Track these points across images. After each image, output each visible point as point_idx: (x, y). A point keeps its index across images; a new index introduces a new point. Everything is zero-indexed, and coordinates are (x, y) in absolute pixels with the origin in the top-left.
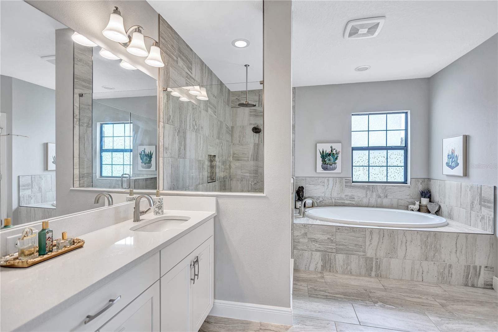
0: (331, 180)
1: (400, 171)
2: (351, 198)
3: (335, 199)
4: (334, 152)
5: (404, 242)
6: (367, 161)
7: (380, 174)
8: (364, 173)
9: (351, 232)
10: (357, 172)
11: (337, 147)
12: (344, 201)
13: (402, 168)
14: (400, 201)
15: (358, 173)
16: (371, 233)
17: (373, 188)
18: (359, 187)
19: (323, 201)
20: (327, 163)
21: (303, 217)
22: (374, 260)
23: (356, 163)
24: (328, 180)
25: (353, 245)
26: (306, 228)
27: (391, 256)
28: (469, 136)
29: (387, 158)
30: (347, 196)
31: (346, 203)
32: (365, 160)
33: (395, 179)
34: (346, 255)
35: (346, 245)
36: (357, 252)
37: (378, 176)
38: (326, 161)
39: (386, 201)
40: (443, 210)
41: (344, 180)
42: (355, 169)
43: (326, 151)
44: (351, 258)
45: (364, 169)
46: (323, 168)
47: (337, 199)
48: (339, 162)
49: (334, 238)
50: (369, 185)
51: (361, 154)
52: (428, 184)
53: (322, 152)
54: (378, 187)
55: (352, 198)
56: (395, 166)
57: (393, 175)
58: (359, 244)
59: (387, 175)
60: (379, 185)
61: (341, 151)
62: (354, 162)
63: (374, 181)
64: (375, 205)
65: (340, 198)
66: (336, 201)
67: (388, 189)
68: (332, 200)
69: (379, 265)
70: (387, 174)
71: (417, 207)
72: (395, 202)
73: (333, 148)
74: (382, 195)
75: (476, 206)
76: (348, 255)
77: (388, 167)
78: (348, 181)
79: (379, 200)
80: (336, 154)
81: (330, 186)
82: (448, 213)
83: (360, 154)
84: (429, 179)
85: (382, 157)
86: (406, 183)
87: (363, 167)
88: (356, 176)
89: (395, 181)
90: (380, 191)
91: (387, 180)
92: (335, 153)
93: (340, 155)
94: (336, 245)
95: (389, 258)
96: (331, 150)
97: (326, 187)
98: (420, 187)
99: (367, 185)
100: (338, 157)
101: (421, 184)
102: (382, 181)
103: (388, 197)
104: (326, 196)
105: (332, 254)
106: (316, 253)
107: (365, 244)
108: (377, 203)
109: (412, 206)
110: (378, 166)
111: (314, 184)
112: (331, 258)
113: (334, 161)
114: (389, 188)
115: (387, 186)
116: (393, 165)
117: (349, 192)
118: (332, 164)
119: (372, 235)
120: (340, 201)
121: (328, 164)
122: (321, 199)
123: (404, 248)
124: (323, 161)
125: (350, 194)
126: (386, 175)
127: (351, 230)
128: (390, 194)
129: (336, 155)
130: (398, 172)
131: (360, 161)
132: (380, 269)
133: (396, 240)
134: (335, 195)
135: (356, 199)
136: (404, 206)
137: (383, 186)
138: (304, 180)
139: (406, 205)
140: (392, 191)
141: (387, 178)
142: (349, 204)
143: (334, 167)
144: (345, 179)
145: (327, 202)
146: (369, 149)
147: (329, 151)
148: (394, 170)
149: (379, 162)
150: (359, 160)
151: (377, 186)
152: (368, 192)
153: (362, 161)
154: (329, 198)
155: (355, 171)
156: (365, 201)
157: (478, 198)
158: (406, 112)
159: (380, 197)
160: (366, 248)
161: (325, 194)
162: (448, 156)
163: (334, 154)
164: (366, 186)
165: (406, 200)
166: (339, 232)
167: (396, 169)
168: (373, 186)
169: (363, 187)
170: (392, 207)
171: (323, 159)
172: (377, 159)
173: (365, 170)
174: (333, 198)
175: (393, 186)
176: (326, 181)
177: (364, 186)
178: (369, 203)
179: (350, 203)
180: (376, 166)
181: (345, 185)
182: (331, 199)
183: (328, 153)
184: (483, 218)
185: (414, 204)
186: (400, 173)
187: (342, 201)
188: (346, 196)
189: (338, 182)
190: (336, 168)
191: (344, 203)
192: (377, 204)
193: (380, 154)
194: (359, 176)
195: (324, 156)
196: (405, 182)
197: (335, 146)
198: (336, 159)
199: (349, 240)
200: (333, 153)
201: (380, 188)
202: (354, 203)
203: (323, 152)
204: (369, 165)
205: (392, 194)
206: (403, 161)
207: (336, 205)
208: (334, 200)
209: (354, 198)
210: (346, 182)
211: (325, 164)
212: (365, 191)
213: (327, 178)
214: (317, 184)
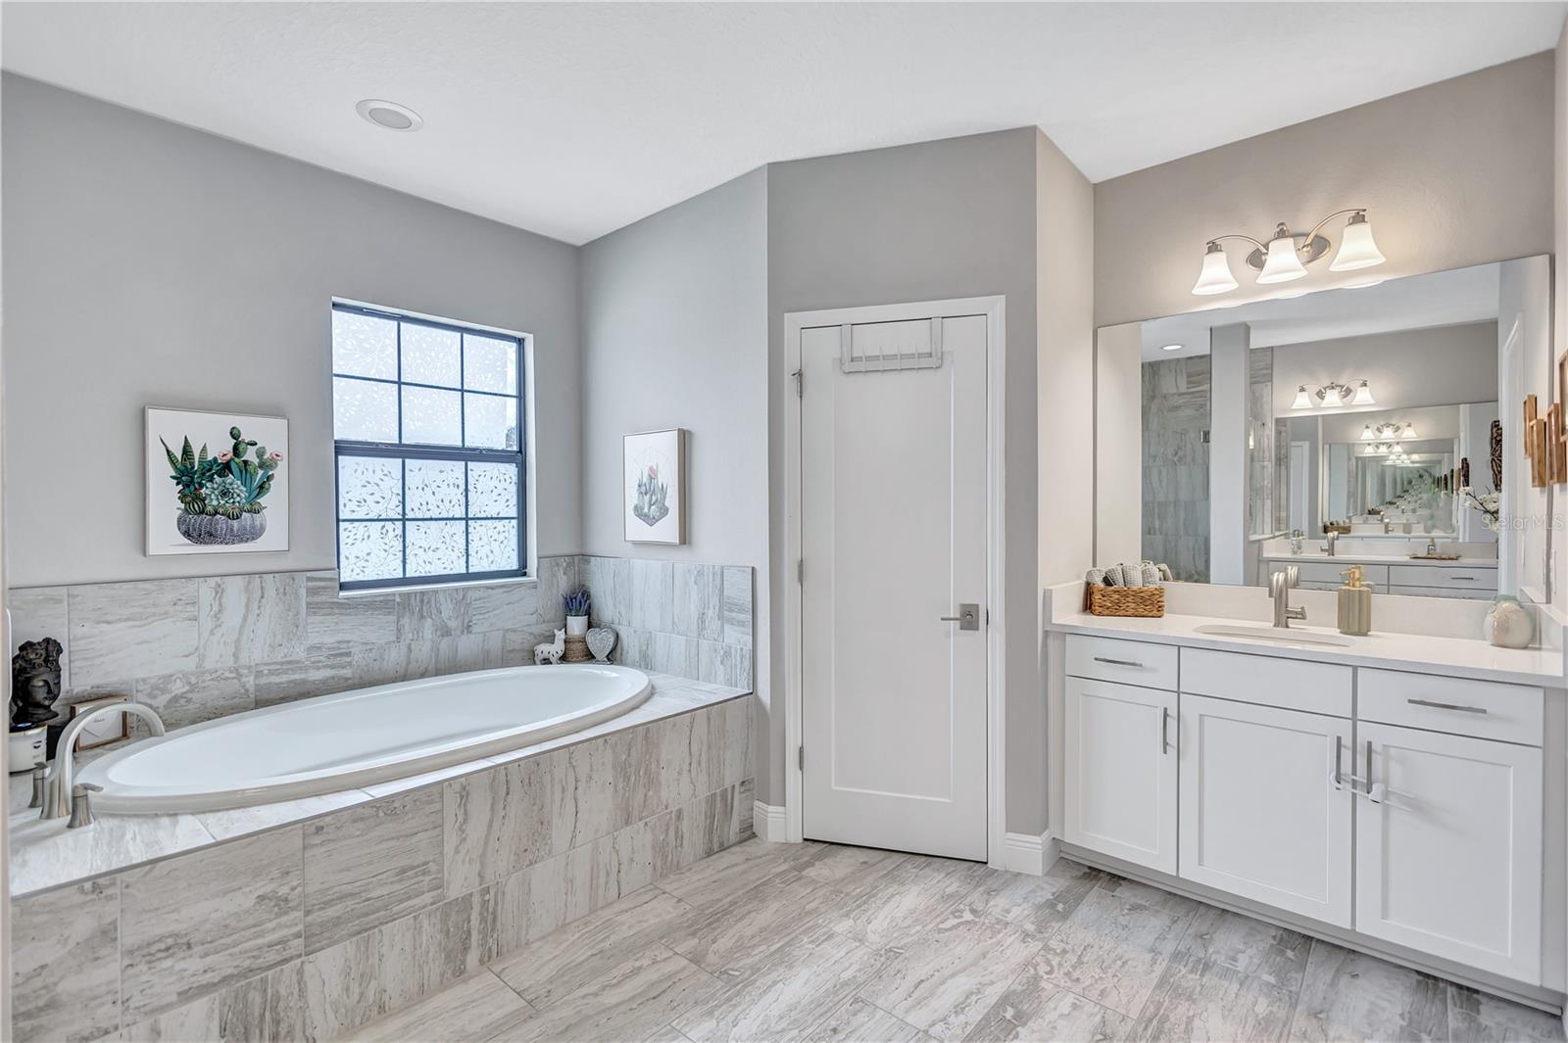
0: (234, 588)
1: (506, 534)
2: (335, 656)
3: (259, 674)
4: (250, 455)
5: (571, 788)
6: (396, 500)
7: (443, 547)
8: (386, 548)
9: (381, 824)
10: (358, 542)
11: (267, 435)
12: (303, 676)
13: (511, 525)
14: (511, 636)
15: (361, 548)
16: (462, 798)
17: (422, 601)
18: (369, 605)
19: (189, 695)
20: (209, 508)
21: (70, 826)
22: (476, 900)
23: (352, 506)
24: (219, 591)
25: (388, 877)
26: (110, 898)
27: (531, 858)
28: (690, 432)
29: (467, 490)
30: (319, 648)
31: (314, 682)
32: (387, 497)
33: (492, 562)
34: (354, 939)
35: (357, 890)
36: (409, 898)
37: (439, 554)
38: (203, 500)
39: (467, 645)
40: (625, 647)
41: (302, 584)
42: (347, 533)
43: (204, 449)
44: (381, 941)
45: (384, 531)
46: (187, 534)
47: (271, 673)
48: (274, 503)
49: (295, 884)
50: (409, 594)
51: (374, 472)
52: (582, 573)
53: (178, 454)
54: (441, 597)
55: (341, 655)
56: (492, 518)
57: (486, 549)
58: (416, 864)
59: (467, 550)
60: (445, 590)
61: (284, 453)
62: (345, 505)
63: (423, 575)
64: (432, 667)
65: (282, 664)
66: (263, 681)
67: (475, 600)
68: (243, 680)
69: (494, 913)
70: (467, 546)
71: (558, 647)
72: (495, 644)
73: (245, 437)
74: (452, 624)
75: (713, 625)
76: (366, 934)
77: (470, 522)
78: (323, 584)
79: (445, 643)
80: (262, 466)
81: (233, 617)
82: (640, 651)
83: (371, 471)
84: (584, 557)
85: (448, 485)
86: (525, 574)
87: (383, 523)
88: (352, 559)
89: (494, 568)
90: (447, 609)
91: (467, 567)
92: (256, 461)
93: (280, 473)
94: (308, 913)
95: (528, 866)
96: (236, 448)
97: (208, 623)
98: (563, 584)
99: (400, 594)
100: (269, 478)
101: (565, 573)
102: (451, 572)
103: (475, 629)
104: (209, 664)
105: (284, 967)
106: (185, 1008)
107: (442, 853)
108: (437, 655)
109: (544, 649)
110: (436, 520)
111: (128, 619)
112: (276, 993)
113: (252, 500)
114: (481, 594)
115: (469, 588)
116: (483, 515)
117: (324, 632)
118: (242, 510)
119: (466, 805)
120: (284, 678)
121: (216, 513)
122: (178, 688)
123: (570, 808)
124: (189, 499)
125: (329, 640)
126: (464, 552)
127: (381, 814)
128: (478, 617)
129: (261, 472)
130: (501, 537)
131: (370, 500)
132: (499, 925)
133: (549, 787)
134: (256, 653)
135: (358, 657)
136: (522, 650)
137: (457, 589)
138: (60, 601)
139: (526, 646)
140: (488, 605)
141: (467, 562)
142: (324, 681)
143: (253, 526)
144: (309, 579)
145: (216, 693)
146: (402, 451)
147: (219, 448)
148: (490, 533)
149: (440, 503)
150: (364, 493)
151: (436, 592)
152: (405, 621)
153: (377, 497)
154: (227, 674)
155: (350, 541)
156: (394, 657)
157: (714, 601)
158: (519, 340)
159: (446, 632)
160: (446, 864)
161: (202, 658)
162: (639, 486)
163: (250, 468)
164: (398, 600)
165: (525, 629)
166: (322, 844)
167: (495, 528)
168: (423, 593)
169: (386, 605)
170: (484, 662)
171: (187, 486)
172: (434, 493)
173: (391, 534)
174: (250, 667)
175: (488, 588)
176: (206, 591)
177: (391, 598)
178: (408, 663)
179: (333, 678)
180: (431, 519)
181: (308, 604)
182: (239, 676)
183: (215, 459)
184: (727, 654)
185: (551, 639)
186: (505, 542)
187: (293, 677)
188: (311, 649)
189: (270, 592)
190: (262, 529)
191: (304, 682)
192: (436, 662)
193: (443, 476)
194: (366, 561)
195: (191, 474)
196: (522, 571)
197: (252, 428)
198: (262, 488)
199: (370, 863)
200: (246, 462)
201: (449, 601)
202: (347, 672)
203: (187, 451)
204: (404, 514)
205: (487, 616)
206: (514, 501)
207: (263, 701)
208: (252, 678)
209: (348, 654)
210: (311, 592)
211: (202, 512)
212: (393, 618)
213: (212, 582)
214: (154, 615)
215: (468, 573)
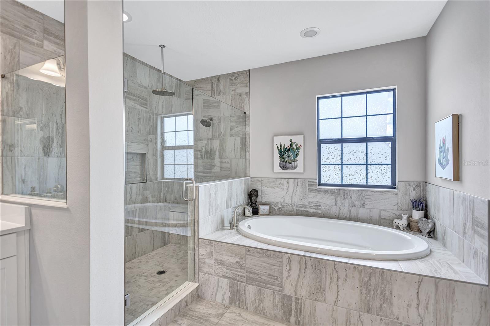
0: (291, 181)
1: (385, 171)
2: (316, 206)
3: (297, 207)
4: (294, 146)
5: (336, 279)
6: (339, 158)
7: (357, 175)
8: (336, 173)
9: (264, 257)
10: (327, 171)
11: (298, 140)
12: (307, 210)
13: (388, 167)
14: (383, 212)
15: (328, 173)
16: (289, 261)
17: (344, 193)
18: (326, 192)
19: (282, 208)
20: (285, 161)
22: (294, 300)
23: (325, 160)
24: (288, 182)
25: (266, 274)
27: (316, 298)
28: (461, 115)
29: (367, 153)
30: (312, 203)
31: (310, 212)
32: (336, 157)
33: (378, 182)
34: (257, 287)
35: (258, 273)
36: (272, 285)
37: (355, 177)
38: (284, 159)
39: (362, 212)
41: (307, 182)
42: (323, 168)
43: (284, 145)
44: (264, 293)
45: (335, 168)
46: (281, 167)
47: (299, 207)
48: (300, 158)
49: (244, 262)
50: (340, 190)
51: (332, 148)
52: (425, 190)
53: (279, 147)
54: (352, 192)
55: (318, 206)
56: (378, 164)
57: (376, 176)
58: (274, 275)
59: (367, 176)
60: (354, 190)
61: (302, 145)
62: (323, 159)
63: (349, 184)
64: (348, 217)
65: (302, 205)
66: (298, 209)
67: (366, 195)
68: (293, 207)
69: (301, 309)
70: (367, 174)
71: (403, 222)
72: (375, 214)
73: (293, 141)
74: (357, 203)
75: (470, 232)
76: (260, 288)
77: (368, 166)
78: (313, 183)
79: (353, 210)
80: (296, 149)
81: (291, 190)
83: (331, 148)
84: (426, 183)
85: (359, 152)
86: (395, 188)
87: (335, 165)
88: (325, 177)
89: (379, 184)
90: (354, 197)
91: (367, 183)
92: (295, 148)
93: (301, 151)
94: (246, 272)
95: (314, 300)
96: (291, 144)
97: (286, 191)
98: (413, 195)
99: (337, 190)
100: (298, 152)
101: (414, 190)
102: (360, 184)
103: (366, 206)
104: (286, 202)
105: (242, 283)
106: (223, 279)
107: (282, 276)
108: (350, 213)
109: (397, 222)
110: (354, 164)
111: (271, 187)
112: (240, 289)
113: (294, 159)
114: (369, 193)
115: (364, 191)
116: (375, 163)
117: (313, 198)
118: (292, 161)
119: (290, 264)
120: (303, 209)
121: (287, 162)
122: (280, 206)
123: (335, 288)
124: (281, 158)
125: (315, 200)
126: (365, 177)
127: (264, 254)
128: (367, 202)
129: (296, 151)
130: (383, 172)
131: (331, 158)
132: (302, 315)
133: (324, 273)
134: (296, 201)
135: (323, 207)
136: (389, 220)
137: (358, 190)
138: (260, 181)
139: (391, 218)
140: (371, 198)
141: (367, 180)
142: (313, 213)
143: (295, 166)
144: (309, 181)
145: (287, 209)
146: (342, 141)
147: (288, 145)
148: (377, 170)
149: (355, 158)
150: (329, 156)
151: (350, 190)
152: (338, 199)
153: (333, 157)
154: (289, 205)
155: (324, 171)
156: (334, 210)
157: (470, 218)
158: (394, 89)
159: (354, 206)
160: (283, 281)
161: (284, 199)
162: (440, 148)
163: (294, 150)
164: (336, 191)
165: (391, 211)
166: (250, 255)
167: (380, 168)
168: (345, 190)
169: (331, 192)
170: (370, 221)
171: (281, 155)
172: (353, 155)
173: (337, 169)
174: (295, 204)
175: (372, 191)
176: (285, 182)
177: (334, 190)
178: (339, 214)
179: (315, 212)
180: (352, 164)
181: (309, 189)
182: (292, 206)
183: (287, 148)
184: (476, 254)
185: (401, 218)
186: (385, 174)
187: (305, 209)
188: (310, 202)
189: (299, 184)
190: (297, 166)
191: (308, 211)
192: (350, 215)
193: (357, 149)
194: (329, 177)
195: (282, 152)
196: (393, 186)
197: (295, 139)
198: (297, 155)
199: (261, 267)
200: (293, 148)
201: (355, 194)
202: (320, 212)
203: (281, 146)
204: (342, 162)
205: (372, 202)
206: (390, 157)
207: (298, 214)
208: (295, 207)
209: (320, 206)
210: (310, 185)
211: (284, 162)
212: (334, 197)
213: (287, 180)
214: (275, 187)
215: (367, 185)
